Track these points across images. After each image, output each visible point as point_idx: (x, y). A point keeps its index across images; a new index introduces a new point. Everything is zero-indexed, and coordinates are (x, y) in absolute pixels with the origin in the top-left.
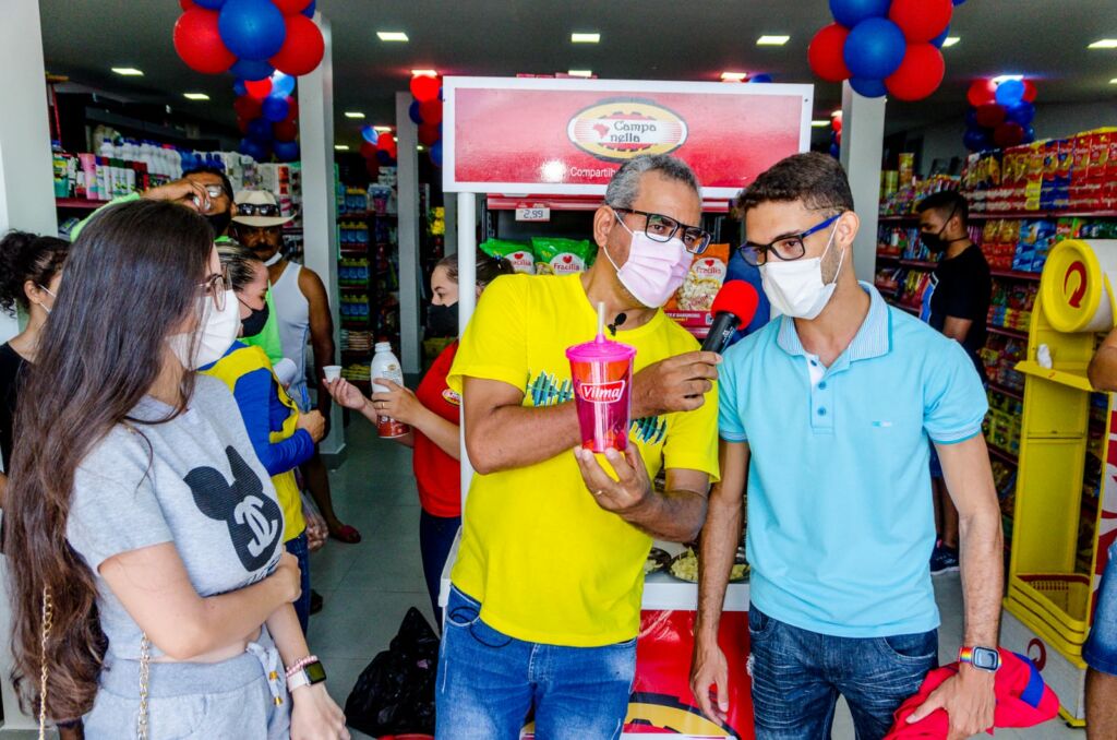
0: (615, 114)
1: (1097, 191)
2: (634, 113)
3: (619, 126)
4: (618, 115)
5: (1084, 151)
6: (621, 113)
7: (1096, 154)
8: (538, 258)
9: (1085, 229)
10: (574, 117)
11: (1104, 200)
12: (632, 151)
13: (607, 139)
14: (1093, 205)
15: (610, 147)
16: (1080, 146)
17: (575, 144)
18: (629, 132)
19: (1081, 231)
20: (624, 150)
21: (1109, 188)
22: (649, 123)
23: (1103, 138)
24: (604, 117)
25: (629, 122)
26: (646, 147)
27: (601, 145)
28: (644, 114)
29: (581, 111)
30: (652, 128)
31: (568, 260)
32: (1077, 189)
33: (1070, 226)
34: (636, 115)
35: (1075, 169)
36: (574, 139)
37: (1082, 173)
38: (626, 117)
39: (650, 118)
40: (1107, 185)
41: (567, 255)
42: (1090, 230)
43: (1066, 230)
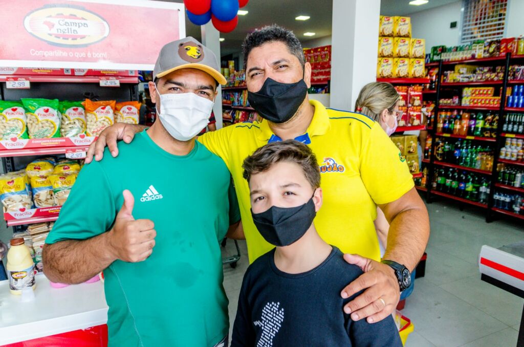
0: (58, 15)
2: (71, 15)
3: (62, 23)
4: (60, 15)
6: (62, 14)
8: (27, 110)
10: (28, 15)
12: (73, 39)
13: (54, 31)
15: (57, 37)
17: (31, 33)
18: (69, 27)
20: (68, 39)
22: (83, 22)
24: (50, 16)
25: (69, 21)
26: (83, 37)
27: (50, 35)
28: (78, 16)
29: (32, 12)
30: (85, 25)
31: (47, 111)
34: (73, 16)
36: (30, 30)
38: (66, 17)
39: (83, 19)
41: (46, 108)
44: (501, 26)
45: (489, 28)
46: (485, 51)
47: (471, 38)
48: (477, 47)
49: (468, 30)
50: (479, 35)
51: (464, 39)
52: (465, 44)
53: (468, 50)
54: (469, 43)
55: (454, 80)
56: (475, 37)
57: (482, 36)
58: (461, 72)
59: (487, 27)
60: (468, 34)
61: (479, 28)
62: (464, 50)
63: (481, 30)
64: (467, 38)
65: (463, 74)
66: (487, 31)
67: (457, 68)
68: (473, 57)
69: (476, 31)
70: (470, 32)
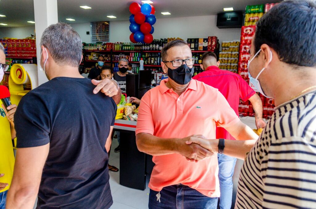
1: (15, 52)
5: (10, 43)
7: (13, 44)
9: (14, 61)
11: (17, 55)
14: (15, 56)
16: (9, 42)
19: (12, 61)
21: (18, 52)
23: (14, 41)
32: (10, 52)
33: (9, 60)
35: (8, 47)
37: (10, 48)
40: (17, 51)
42: (15, 61)
43: (9, 61)
44: (108, 37)
45: (103, 37)
46: (102, 47)
47: (96, 40)
48: (99, 45)
49: (95, 36)
50: (99, 39)
51: (93, 40)
52: (94, 43)
53: (96, 46)
54: (95, 43)
55: (91, 59)
56: (98, 40)
57: (101, 40)
58: (94, 56)
59: (102, 36)
60: (95, 38)
61: (99, 36)
62: (94, 46)
63: (100, 37)
64: (95, 40)
65: (94, 57)
66: (102, 38)
67: (92, 54)
68: (98, 49)
69: (98, 37)
70: (96, 37)
